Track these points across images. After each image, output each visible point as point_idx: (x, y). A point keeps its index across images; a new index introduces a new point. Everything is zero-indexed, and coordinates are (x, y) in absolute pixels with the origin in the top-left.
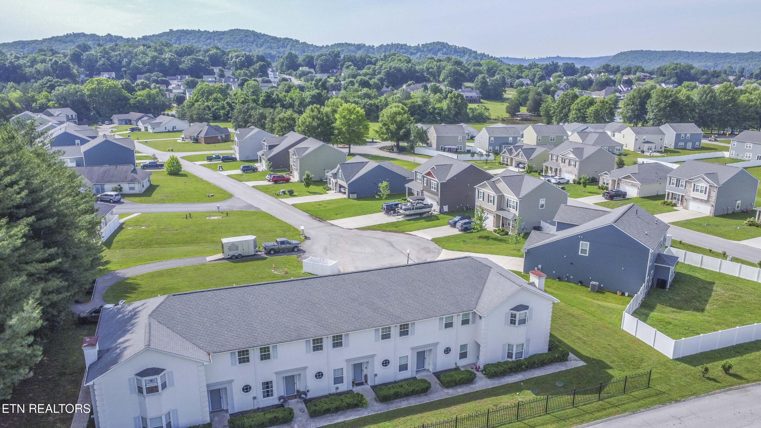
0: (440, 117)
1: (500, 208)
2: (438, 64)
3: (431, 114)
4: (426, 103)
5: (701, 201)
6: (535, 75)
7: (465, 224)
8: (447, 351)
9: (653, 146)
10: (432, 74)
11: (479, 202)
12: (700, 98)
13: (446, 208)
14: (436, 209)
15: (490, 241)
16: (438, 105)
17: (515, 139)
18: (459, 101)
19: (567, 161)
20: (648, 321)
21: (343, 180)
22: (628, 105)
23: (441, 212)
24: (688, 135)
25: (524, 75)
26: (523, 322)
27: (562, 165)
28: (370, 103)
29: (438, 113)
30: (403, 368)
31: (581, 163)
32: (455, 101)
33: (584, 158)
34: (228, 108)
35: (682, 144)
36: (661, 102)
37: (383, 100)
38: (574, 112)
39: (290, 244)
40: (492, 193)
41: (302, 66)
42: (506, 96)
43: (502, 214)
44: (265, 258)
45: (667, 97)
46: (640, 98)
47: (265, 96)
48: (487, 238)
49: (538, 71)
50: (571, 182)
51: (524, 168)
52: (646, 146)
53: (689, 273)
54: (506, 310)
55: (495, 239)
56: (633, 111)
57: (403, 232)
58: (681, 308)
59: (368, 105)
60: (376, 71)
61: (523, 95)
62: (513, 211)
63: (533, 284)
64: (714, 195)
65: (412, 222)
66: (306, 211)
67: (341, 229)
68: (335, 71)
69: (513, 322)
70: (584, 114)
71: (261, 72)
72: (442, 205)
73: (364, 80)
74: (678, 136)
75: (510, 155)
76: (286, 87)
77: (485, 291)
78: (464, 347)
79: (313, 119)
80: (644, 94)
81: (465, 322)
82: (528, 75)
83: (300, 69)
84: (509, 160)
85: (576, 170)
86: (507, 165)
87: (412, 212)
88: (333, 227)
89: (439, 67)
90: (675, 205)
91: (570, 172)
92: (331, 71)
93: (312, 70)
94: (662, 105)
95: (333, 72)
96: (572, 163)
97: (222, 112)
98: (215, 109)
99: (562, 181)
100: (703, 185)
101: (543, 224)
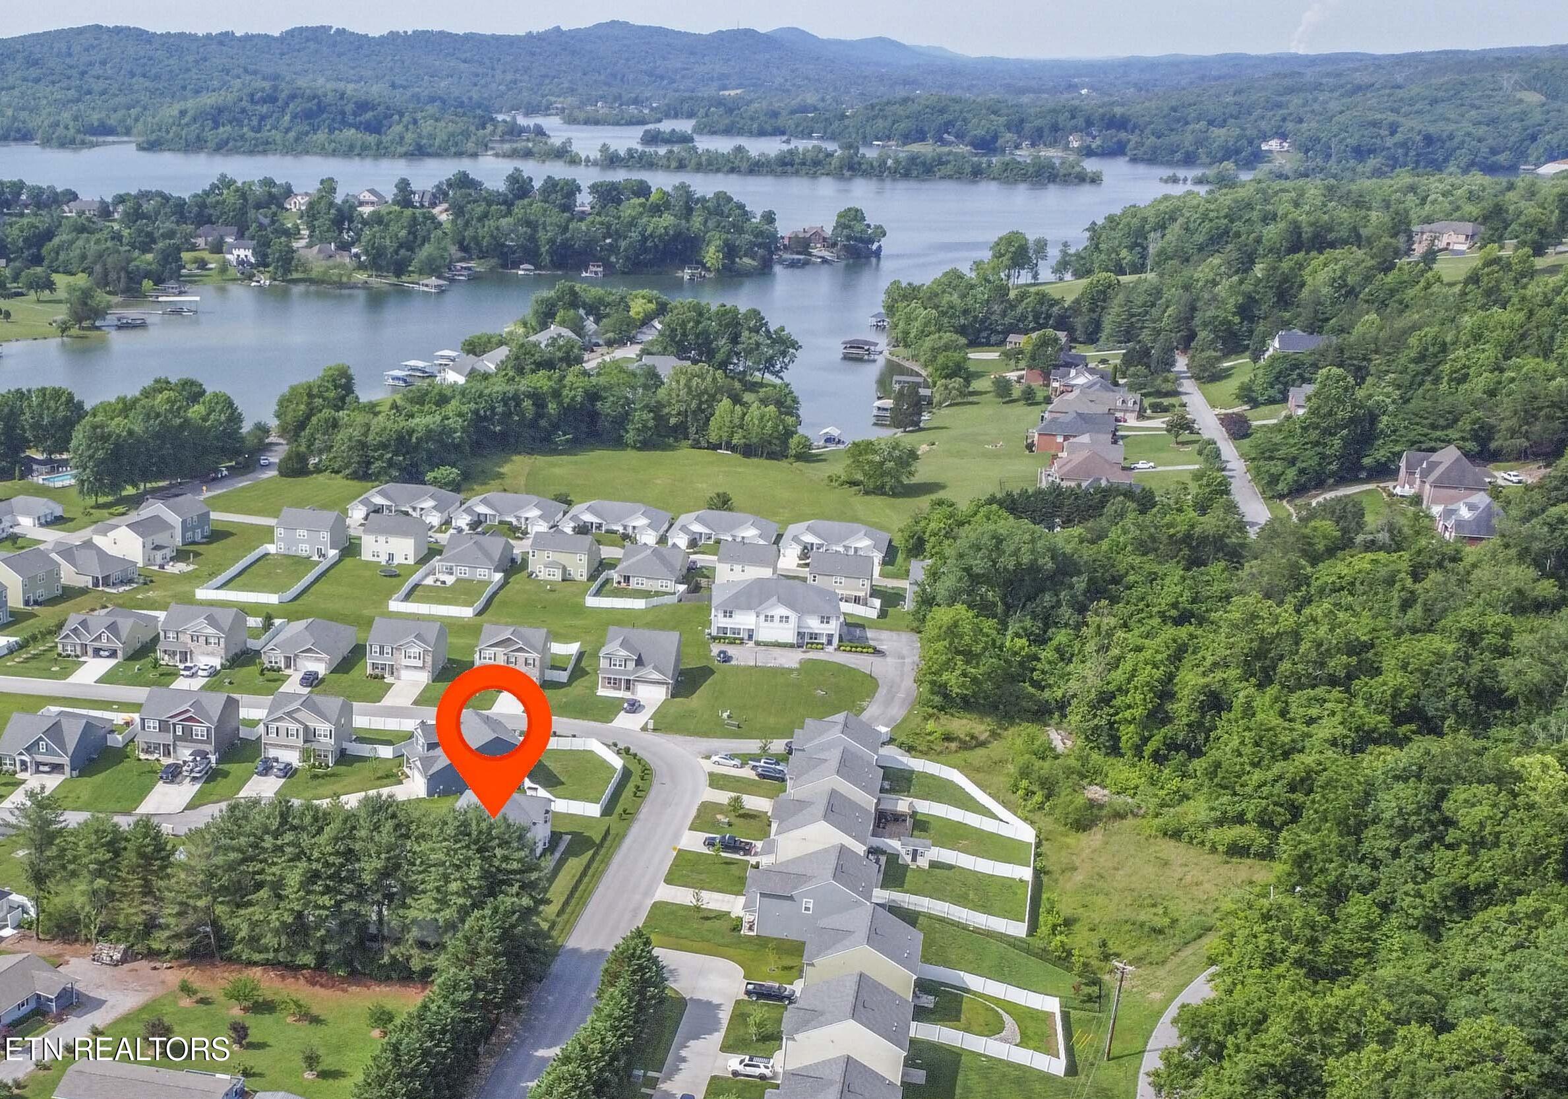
1: (306, 741)
5: (415, 668)
7: (285, 768)
9: (164, 551)
11: (269, 738)
13: (217, 756)
19: (202, 639)
23: (217, 762)
24: (196, 518)
27: (192, 645)
31: (226, 637)
35: (189, 535)
40: (294, 726)
50: (219, 667)
51: (112, 656)
62: (325, 740)
64: (429, 659)
72: (215, 753)
74: (184, 522)
84: (78, 648)
85: (221, 649)
86: (75, 657)
90: (384, 677)
91: (213, 654)
96: (212, 640)
100: (415, 650)
101: (345, 745)
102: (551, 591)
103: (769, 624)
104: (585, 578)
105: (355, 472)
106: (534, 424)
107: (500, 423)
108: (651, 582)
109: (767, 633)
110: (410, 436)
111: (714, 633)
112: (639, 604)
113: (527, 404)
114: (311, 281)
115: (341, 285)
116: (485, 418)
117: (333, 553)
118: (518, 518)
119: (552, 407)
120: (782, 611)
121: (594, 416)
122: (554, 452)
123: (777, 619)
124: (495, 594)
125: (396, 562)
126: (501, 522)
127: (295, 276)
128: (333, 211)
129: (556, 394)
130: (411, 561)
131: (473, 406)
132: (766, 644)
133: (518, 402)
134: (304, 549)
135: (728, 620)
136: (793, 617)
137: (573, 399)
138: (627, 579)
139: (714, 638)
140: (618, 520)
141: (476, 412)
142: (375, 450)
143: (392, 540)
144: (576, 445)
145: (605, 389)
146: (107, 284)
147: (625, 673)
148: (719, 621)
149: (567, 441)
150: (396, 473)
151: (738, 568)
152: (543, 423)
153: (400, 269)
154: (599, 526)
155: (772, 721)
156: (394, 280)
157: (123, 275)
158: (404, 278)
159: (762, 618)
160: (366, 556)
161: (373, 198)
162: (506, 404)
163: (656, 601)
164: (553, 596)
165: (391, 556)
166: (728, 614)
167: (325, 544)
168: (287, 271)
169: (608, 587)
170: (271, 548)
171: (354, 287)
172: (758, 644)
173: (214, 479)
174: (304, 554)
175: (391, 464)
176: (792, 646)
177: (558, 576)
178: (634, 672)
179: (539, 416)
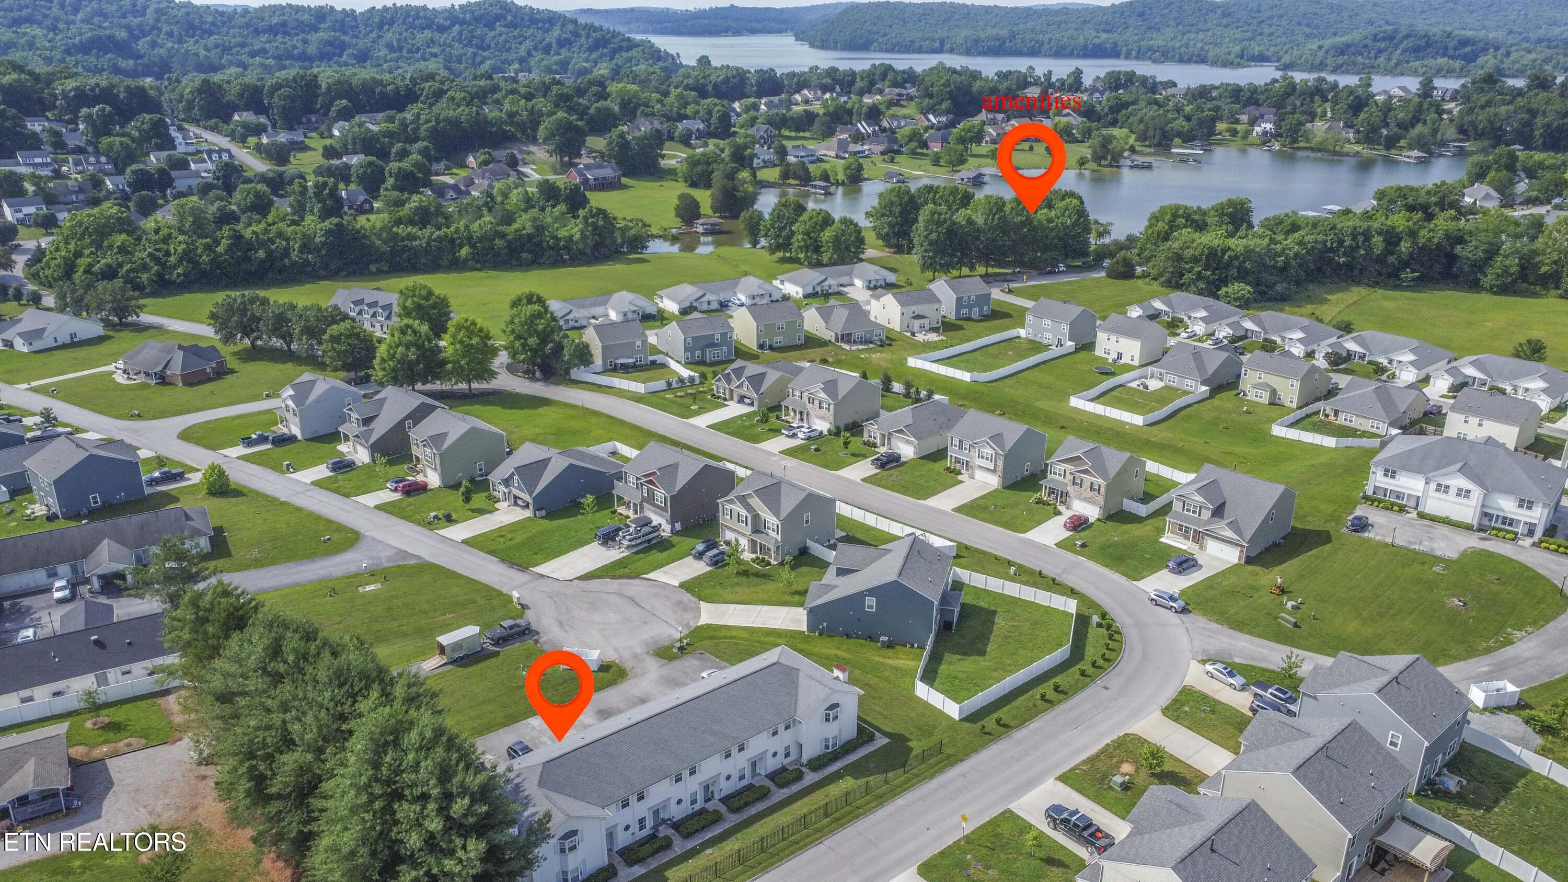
0: (568, 254)
1: (756, 531)
2: (530, 104)
3: (552, 248)
4: (540, 229)
5: (988, 469)
6: (710, 113)
7: (715, 556)
8: (775, 754)
9: (926, 321)
10: (522, 127)
11: (725, 519)
12: (986, 220)
13: (678, 526)
14: (666, 530)
15: (752, 578)
16: (563, 233)
17: (724, 335)
18: (601, 223)
19: (816, 402)
20: (936, 684)
21: (522, 490)
22: (883, 215)
23: (674, 532)
24: (973, 298)
25: (689, 110)
26: (835, 718)
27: (809, 406)
28: (438, 237)
29: (565, 247)
30: (742, 778)
31: (836, 405)
32: (594, 224)
33: (840, 398)
34: (156, 268)
35: (965, 311)
36: (931, 232)
37: (462, 228)
38: (800, 237)
39: (519, 626)
40: (744, 512)
41: (236, 109)
42: (665, 163)
43: (759, 539)
44: (497, 654)
45: (939, 223)
46: (900, 205)
47: (230, 238)
48: (745, 573)
49: (715, 105)
50: (825, 432)
51: (752, 404)
52: (917, 324)
53: (974, 602)
54: (822, 712)
55: (757, 575)
56: (891, 226)
57: (637, 576)
58: (966, 654)
59: (435, 240)
60: (407, 126)
61: (699, 169)
62: (774, 534)
63: (837, 678)
64: (1000, 463)
65: (642, 555)
66: (491, 552)
67: (557, 583)
68: (313, 119)
69: (827, 720)
70: (816, 241)
71: (158, 136)
72: (672, 522)
73: (405, 170)
74: (959, 300)
75: (729, 384)
76: (251, 196)
77: (800, 696)
78: (788, 748)
79: (408, 348)
80: (906, 198)
81: (787, 727)
82: (697, 112)
83: (236, 117)
84: (727, 392)
85: (830, 415)
86: (725, 399)
87: (639, 541)
88: (542, 581)
89: (532, 112)
90: (959, 473)
91: (822, 418)
92: (304, 120)
93: (263, 119)
94: (934, 236)
95: (309, 121)
96: (824, 405)
97: (145, 277)
98: (128, 272)
99: (812, 434)
100: (988, 451)
101: (810, 543)
102: (1248, 412)
103: (1437, 495)
104: (1294, 405)
105: (1169, 281)
106: (1381, 260)
107: (1345, 254)
108: (1361, 420)
109: (1435, 504)
110: (1224, 254)
111: (1370, 492)
112: (1330, 442)
113: (1377, 240)
114: (1312, 149)
115: (1335, 153)
116: (1331, 250)
117: (1070, 345)
118: (1283, 339)
119: (1405, 246)
120: (1463, 483)
121: (1452, 259)
122: (1398, 287)
123: (1453, 491)
124: (1189, 406)
125: (1123, 361)
126: (1265, 340)
127: (1302, 144)
128: (1351, 98)
129: (1413, 234)
130: (1136, 363)
131: (1321, 237)
132: (1434, 519)
133: (1367, 235)
134: (1047, 337)
135: (1388, 480)
136: (1477, 493)
137: (1430, 240)
138: (1336, 413)
139: (1366, 498)
140: (1385, 352)
141: (1324, 242)
142: (1186, 263)
143: (1121, 340)
144: (1425, 282)
145: (1470, 233)
146: (1145, 140)
147: (1198, 522)
148: (1378, 479)
149: (1414, 279)
150: (1202, 285)
151: (1474, 421)
152: (1391, 259)
153: (1391, 143)
154: (1362, 357)
155: (1353, 626)
156: (1384, 152)
157: (1158, 132)
158: (1393, 151)
159: (1433, 486)
160: (1099, 352)
161: (1402, 93)
162: (1354, 238)
163: (1349, 442)
164: (1248, 417)
165: (1120, 356)
166: (1390, 473)
167: (1063, 334)
168: (1295, 141)
169: (1314, 418)
170: (1022, 333)
171: (1347, 155)
172: (1421, 516)
173: (1049, 273)
174: (1046, 342)
175: (1199, 277)
176: (1468, 528)
177: (1265, 398)
178: (1208, 522)
179: (1388, 252)
